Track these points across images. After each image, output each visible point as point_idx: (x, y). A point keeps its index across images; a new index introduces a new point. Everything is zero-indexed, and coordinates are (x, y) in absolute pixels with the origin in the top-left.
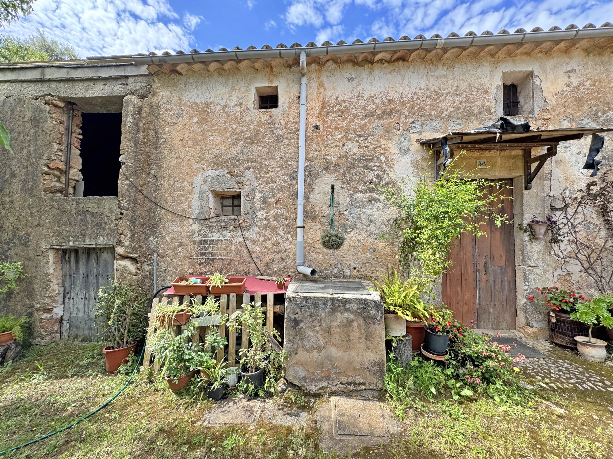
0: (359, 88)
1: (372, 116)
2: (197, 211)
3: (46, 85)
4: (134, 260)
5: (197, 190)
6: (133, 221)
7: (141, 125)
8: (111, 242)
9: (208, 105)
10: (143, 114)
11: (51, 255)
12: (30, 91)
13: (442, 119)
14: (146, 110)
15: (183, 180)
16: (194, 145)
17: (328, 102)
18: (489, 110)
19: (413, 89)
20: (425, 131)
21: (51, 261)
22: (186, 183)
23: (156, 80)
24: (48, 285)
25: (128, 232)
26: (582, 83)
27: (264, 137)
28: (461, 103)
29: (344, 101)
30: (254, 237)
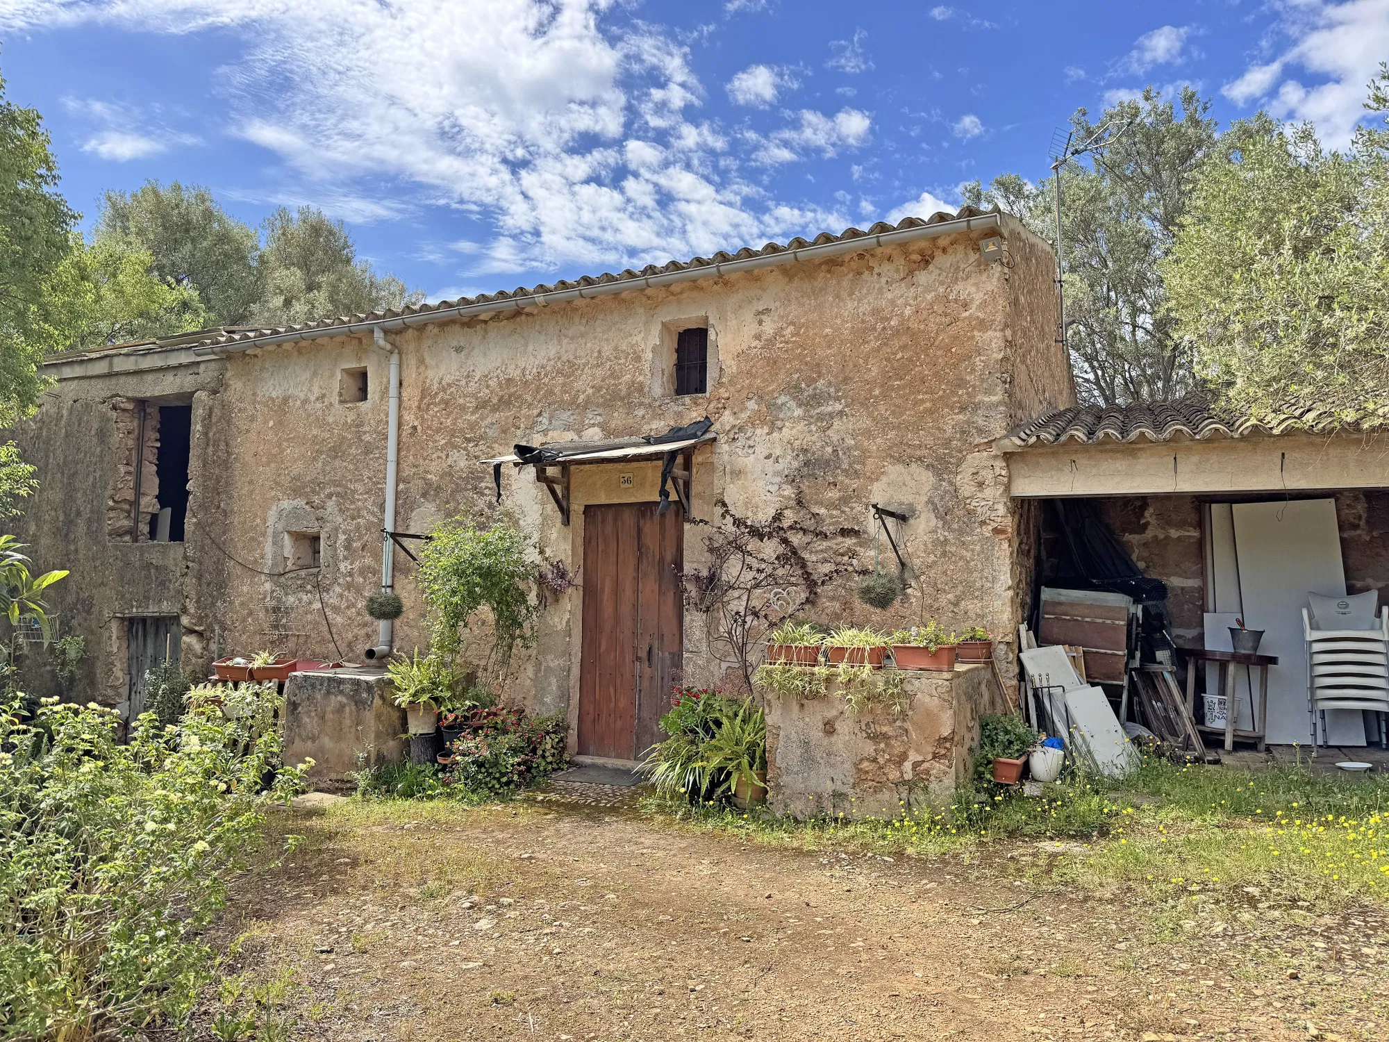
0: (470, 362)
1: (484, 407)
2: (270, 563)
3: (114, 381)
4: (200, 634)
5: (270, 531)
6: (200, 577)
7: (211, 435)
8: (176, 610)
9: (286, 400)
10: (214, 419)
11: (114, 626)
12: (99, 390)
13: (578, 406)
14: (217, 412)
15: (256, 516)
16: (268, 463)
17: (429, 388)
18: (640, 389)
19: (540, 360)
20: (554, 429)
21: (114, 637)
22: (258, 521)
23: (228, 366)
24: (111, 670)
25: (193, 595)
26: (779, 332)
27: (350, 446)
28: (603, 380)
29: (449, 385)
30: (334, 601)
